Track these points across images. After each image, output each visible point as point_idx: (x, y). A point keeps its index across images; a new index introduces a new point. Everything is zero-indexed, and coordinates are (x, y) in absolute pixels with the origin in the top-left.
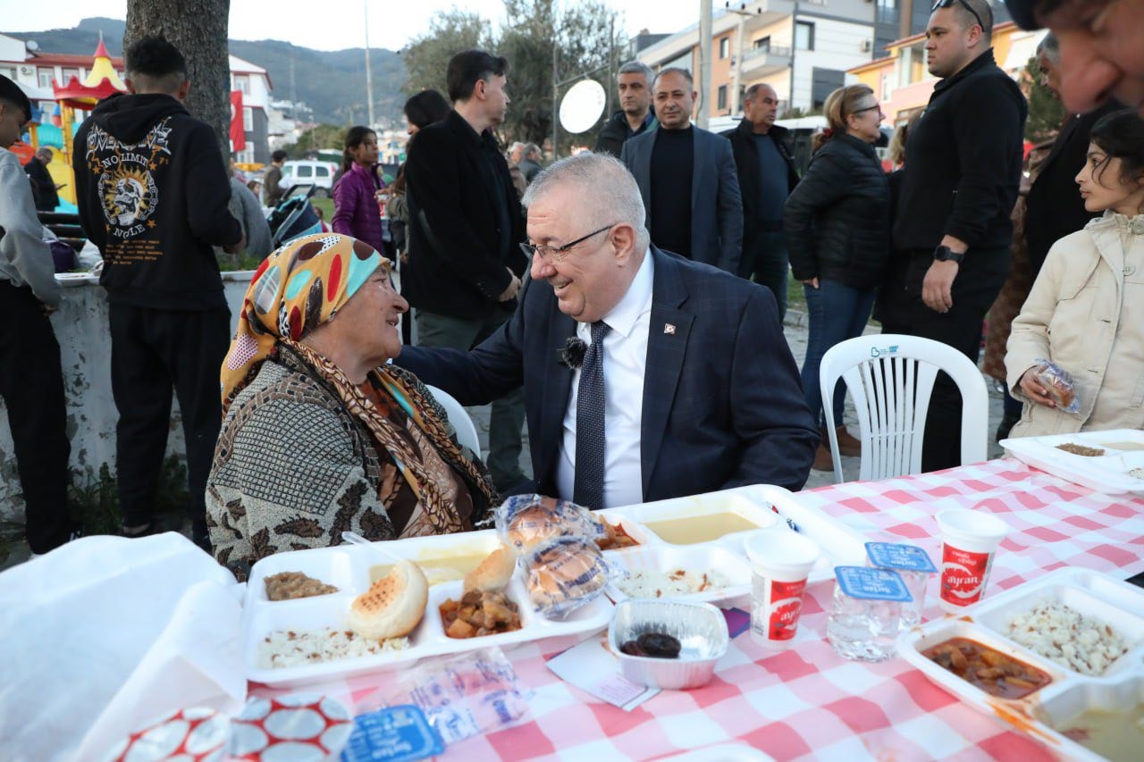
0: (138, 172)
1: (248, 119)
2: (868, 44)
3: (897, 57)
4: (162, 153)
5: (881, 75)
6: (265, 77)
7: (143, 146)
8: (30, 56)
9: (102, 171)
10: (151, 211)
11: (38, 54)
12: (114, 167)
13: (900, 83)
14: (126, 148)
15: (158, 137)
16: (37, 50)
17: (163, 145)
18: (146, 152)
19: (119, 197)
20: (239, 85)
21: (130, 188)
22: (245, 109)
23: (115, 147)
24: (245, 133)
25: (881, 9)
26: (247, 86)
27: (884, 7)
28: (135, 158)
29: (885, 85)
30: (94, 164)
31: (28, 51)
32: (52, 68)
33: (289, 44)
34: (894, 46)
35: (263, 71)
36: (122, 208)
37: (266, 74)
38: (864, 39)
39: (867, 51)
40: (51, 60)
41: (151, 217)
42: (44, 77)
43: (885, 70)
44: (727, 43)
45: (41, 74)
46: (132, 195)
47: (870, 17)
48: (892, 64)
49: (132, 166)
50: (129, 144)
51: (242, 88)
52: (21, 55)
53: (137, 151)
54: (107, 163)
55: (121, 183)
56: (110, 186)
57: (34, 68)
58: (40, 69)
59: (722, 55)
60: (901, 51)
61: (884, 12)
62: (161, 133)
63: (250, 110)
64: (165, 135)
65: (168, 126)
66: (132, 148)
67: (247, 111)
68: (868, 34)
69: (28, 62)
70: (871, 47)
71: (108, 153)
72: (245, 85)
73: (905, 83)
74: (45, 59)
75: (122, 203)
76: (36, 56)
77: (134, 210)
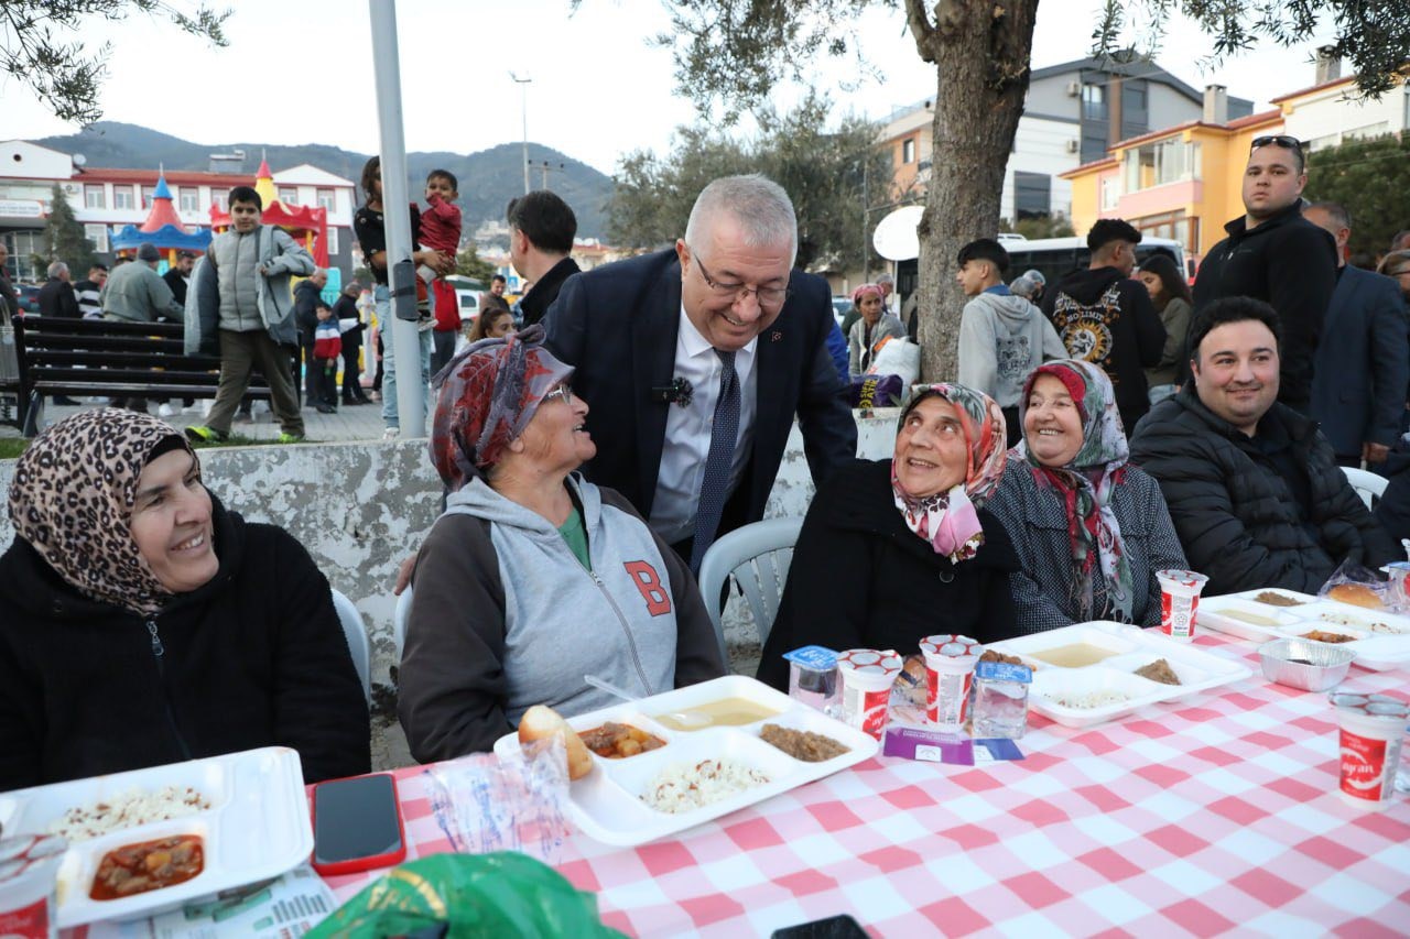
0: (1093, 325)
1: (333, 241)
2: (1074, 144)
3: (1123, 160)
4: (1115, 311)
5: (1100, 180)
6: (352, 191)
7: (1098, 306)
8: (77, 172)
9: (1066, 324)
10: (1108, 352)
11: (87, 169)
12: (1075, 321)
13: (1127, 190)
14: (1085, 308)
15: (1110, 299)
16: (85, 165)
17: (1115, 304)
18: (1102, 311)
19: (1075, 343)
20: (323, 201)
21: (1083, 336)
22: (329, 228)
23: (1077, 307)
24: (329, 257)
25: (1087, 104)
26: (332, 202)
27: (1090, 102)
28: (1092, 315)
29: (1105, 191)
30: (1061, 319)
31: (75, 166)
32: (102, 185)
33: (336, 149)
34: (1118, 148)
35: (351, 184)
36: (1075, 350)
37: (354, 188)
38: (1071, 139)
39: (1074, 151)
40: (101, 176)
41: (1108, 357)
42: (91, 196)
43: (1105, 175)
44: (911, 145)
45: (88, 192)
46: (1084, 341)
47: (1076, 115)
48: (1117, 166)
49: (1088, 320)
50: (1088, 305)
51: (326, 204)
52: (68, 172)
53: (1094, 310)
54: (1070, 318)
55: (1078, 332)
56: (1070, 335)
57: (80, 185)
58: (88, 187)
59: (906, 159)
60: (1127, 153)
61: (1090, 107)
62: (1111, 297)
63: (336, 230)
64: (1115, 297)
65: (1117, 290)
66: (1090, 308)
67: (332, 231)
68: (1074, 132)
69: (74, 178)
70: (1079, 148)
71: (1071, 312)
72: (330, 200)
73: (1133, 190)
74: (95, 175)
75: (1076, 346)
76: (82, 172)
77: (1084, 352)
